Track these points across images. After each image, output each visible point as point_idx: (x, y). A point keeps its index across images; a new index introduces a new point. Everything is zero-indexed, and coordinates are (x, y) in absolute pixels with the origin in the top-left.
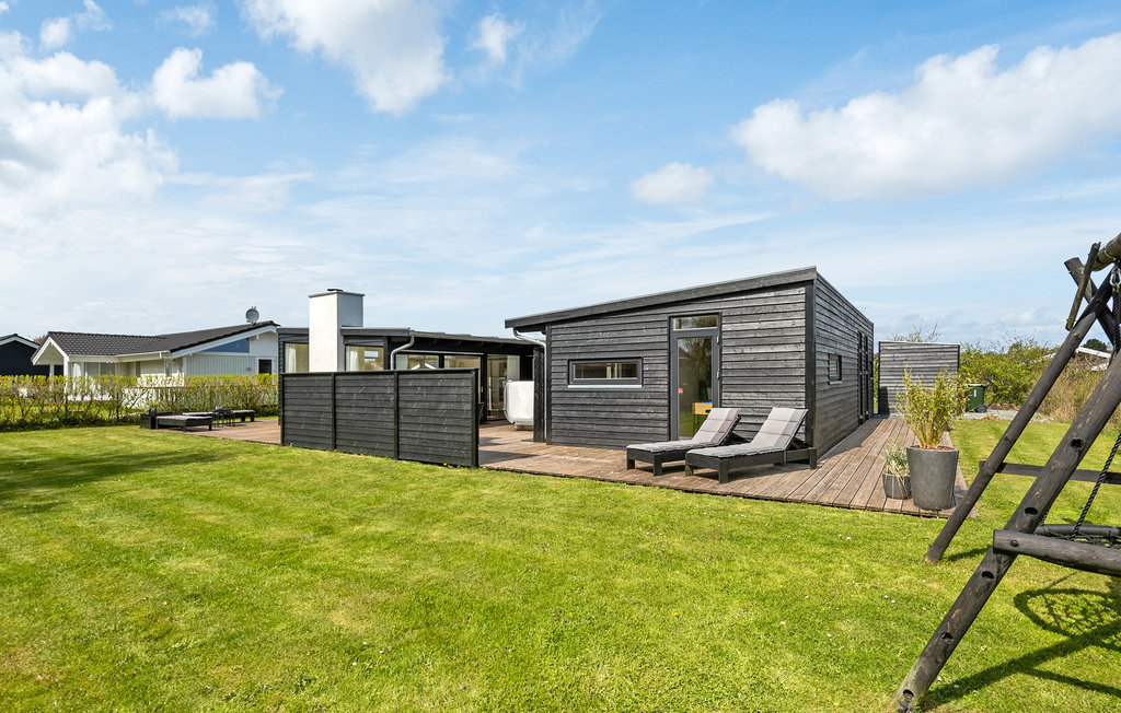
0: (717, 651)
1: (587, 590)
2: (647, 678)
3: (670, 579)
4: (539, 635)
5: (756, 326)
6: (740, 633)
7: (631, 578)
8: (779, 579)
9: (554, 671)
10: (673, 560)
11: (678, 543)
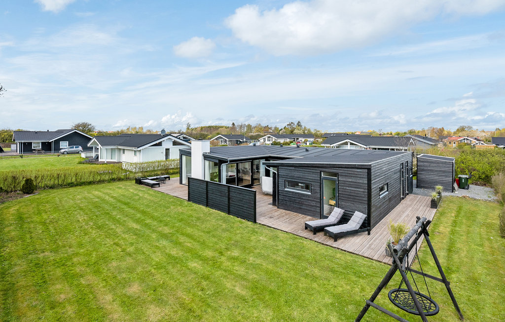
0: (320, 310)
1: (292, 287)
2: (304, 315)
3: (313, 286)
4: (282, 300)
5: (350, 180)
6: (326, 306)
7: (303, 283)
8: (341, 289)
9: (286, 310)
10: (314, 278)
11: (316, 271)
